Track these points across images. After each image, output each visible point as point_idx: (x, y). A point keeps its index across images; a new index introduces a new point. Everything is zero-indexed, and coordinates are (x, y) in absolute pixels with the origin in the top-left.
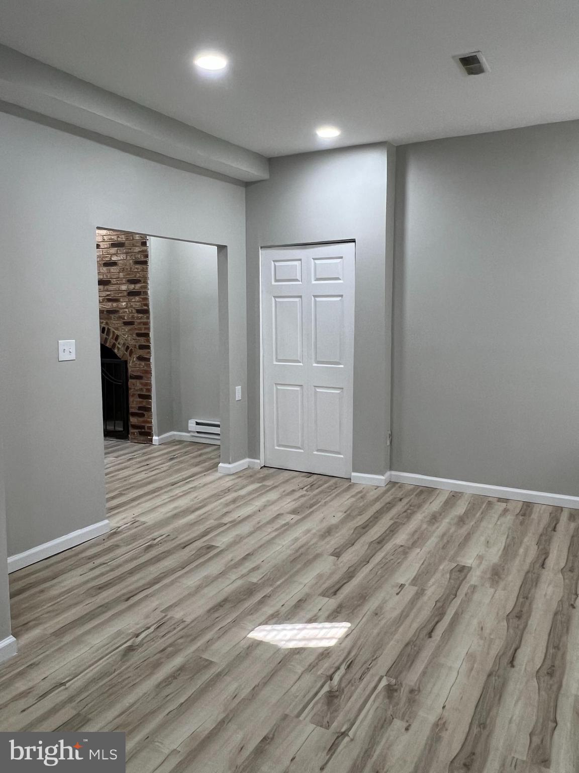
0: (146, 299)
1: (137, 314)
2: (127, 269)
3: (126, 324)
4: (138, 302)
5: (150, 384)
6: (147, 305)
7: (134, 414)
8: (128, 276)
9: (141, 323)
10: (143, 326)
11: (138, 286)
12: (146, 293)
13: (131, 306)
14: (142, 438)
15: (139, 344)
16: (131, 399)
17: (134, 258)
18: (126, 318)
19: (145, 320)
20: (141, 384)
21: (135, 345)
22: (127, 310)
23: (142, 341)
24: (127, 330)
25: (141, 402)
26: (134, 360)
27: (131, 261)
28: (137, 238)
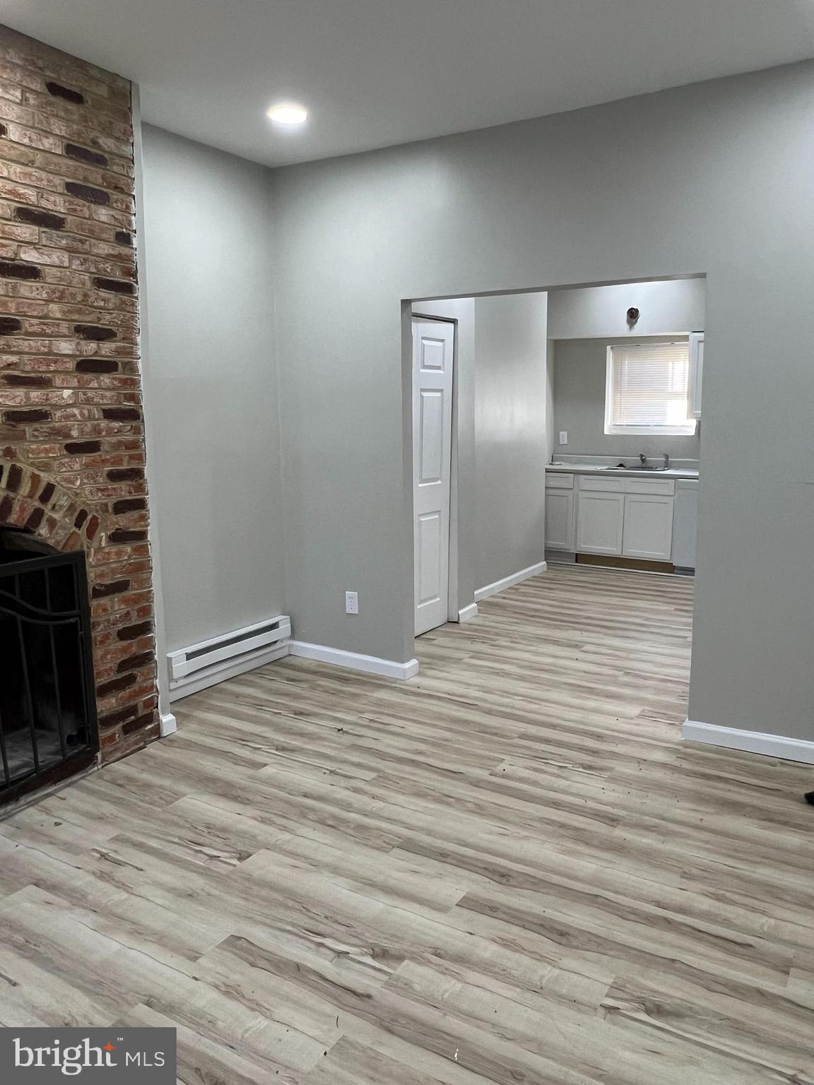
0: (134, 383)
1: (106, 422)
2: (73, 295)
3: (73, 449)
4: (108, 389)
5: (147, 596)
6: (134, 398)
7: (106, 690)
8: (76, 317)
9: (120, 443)
10: (124, 453)
11: (107, 349)
12: (131, 368)
13: (88, 401)
14: (133, 738)
15: (114, 499)
16: (98, 653)
17: (93, 270)
18: (75, 433)
19: (129, 437)
20: (126, 601)
21: (106, 505)
22: (76, 411)
23: (124, 490)
24: (77, 467)
25: (124, 650)
26: (103, 545)
27: (86, 277)
28: (103, 218)
